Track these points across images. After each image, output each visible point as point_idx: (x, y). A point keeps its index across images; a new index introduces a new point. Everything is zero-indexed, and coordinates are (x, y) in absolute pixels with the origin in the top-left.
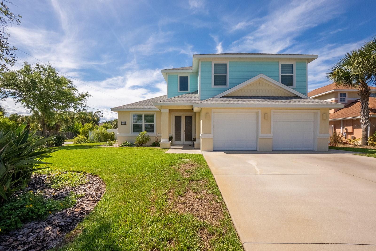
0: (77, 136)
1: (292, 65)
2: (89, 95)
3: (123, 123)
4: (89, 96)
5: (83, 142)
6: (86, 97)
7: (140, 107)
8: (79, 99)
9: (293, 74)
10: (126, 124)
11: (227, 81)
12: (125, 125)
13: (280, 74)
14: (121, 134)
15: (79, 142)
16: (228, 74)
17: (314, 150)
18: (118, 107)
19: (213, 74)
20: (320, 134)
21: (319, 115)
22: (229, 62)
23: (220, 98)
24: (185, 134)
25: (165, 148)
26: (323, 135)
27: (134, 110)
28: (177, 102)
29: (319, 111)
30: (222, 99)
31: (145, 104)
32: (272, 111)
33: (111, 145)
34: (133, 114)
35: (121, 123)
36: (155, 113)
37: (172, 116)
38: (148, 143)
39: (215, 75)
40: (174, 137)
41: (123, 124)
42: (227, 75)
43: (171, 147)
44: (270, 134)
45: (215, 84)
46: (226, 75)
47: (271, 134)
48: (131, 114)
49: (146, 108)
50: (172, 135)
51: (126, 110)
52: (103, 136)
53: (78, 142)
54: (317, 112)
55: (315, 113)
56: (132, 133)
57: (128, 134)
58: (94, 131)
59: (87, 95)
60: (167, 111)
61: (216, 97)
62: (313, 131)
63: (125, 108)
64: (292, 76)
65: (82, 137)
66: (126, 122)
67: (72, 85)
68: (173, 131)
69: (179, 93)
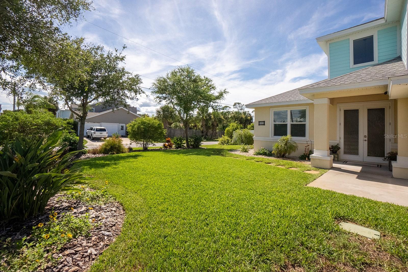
0: (222, 136)
3: (261, 123)
4: (227, 93)
5: (226, 143)
6: (224, 95)
7: (284, 100)
8: (218, 98)
12: (264, 126)
14: (259, 137)
15: (223, 143)
18: (254, 102)
24: (366, 142)
25: (319, 166)
28: (346, 83)
31: (293, 95)
33: (245, 151)
34: (274, 110)
36: (308, 107)
37: (338, 110)
38: (293, 154)
40: (342, 146)
41: (261, 125)
43: (335, 165)
48: (271, 112)
49: (292, 100)
50: (337, 142)
51: (265, 105)
52: (246, 137)
53: (221, 143)
56: (272, 137)
57: (266, 138)
58: (236, 132)
60: (326, 101)
63: (264, 102)
65: (226, 138)
66: (264, 122)
67: (212, 84)
68: (340, 135)
69: (353, 68)
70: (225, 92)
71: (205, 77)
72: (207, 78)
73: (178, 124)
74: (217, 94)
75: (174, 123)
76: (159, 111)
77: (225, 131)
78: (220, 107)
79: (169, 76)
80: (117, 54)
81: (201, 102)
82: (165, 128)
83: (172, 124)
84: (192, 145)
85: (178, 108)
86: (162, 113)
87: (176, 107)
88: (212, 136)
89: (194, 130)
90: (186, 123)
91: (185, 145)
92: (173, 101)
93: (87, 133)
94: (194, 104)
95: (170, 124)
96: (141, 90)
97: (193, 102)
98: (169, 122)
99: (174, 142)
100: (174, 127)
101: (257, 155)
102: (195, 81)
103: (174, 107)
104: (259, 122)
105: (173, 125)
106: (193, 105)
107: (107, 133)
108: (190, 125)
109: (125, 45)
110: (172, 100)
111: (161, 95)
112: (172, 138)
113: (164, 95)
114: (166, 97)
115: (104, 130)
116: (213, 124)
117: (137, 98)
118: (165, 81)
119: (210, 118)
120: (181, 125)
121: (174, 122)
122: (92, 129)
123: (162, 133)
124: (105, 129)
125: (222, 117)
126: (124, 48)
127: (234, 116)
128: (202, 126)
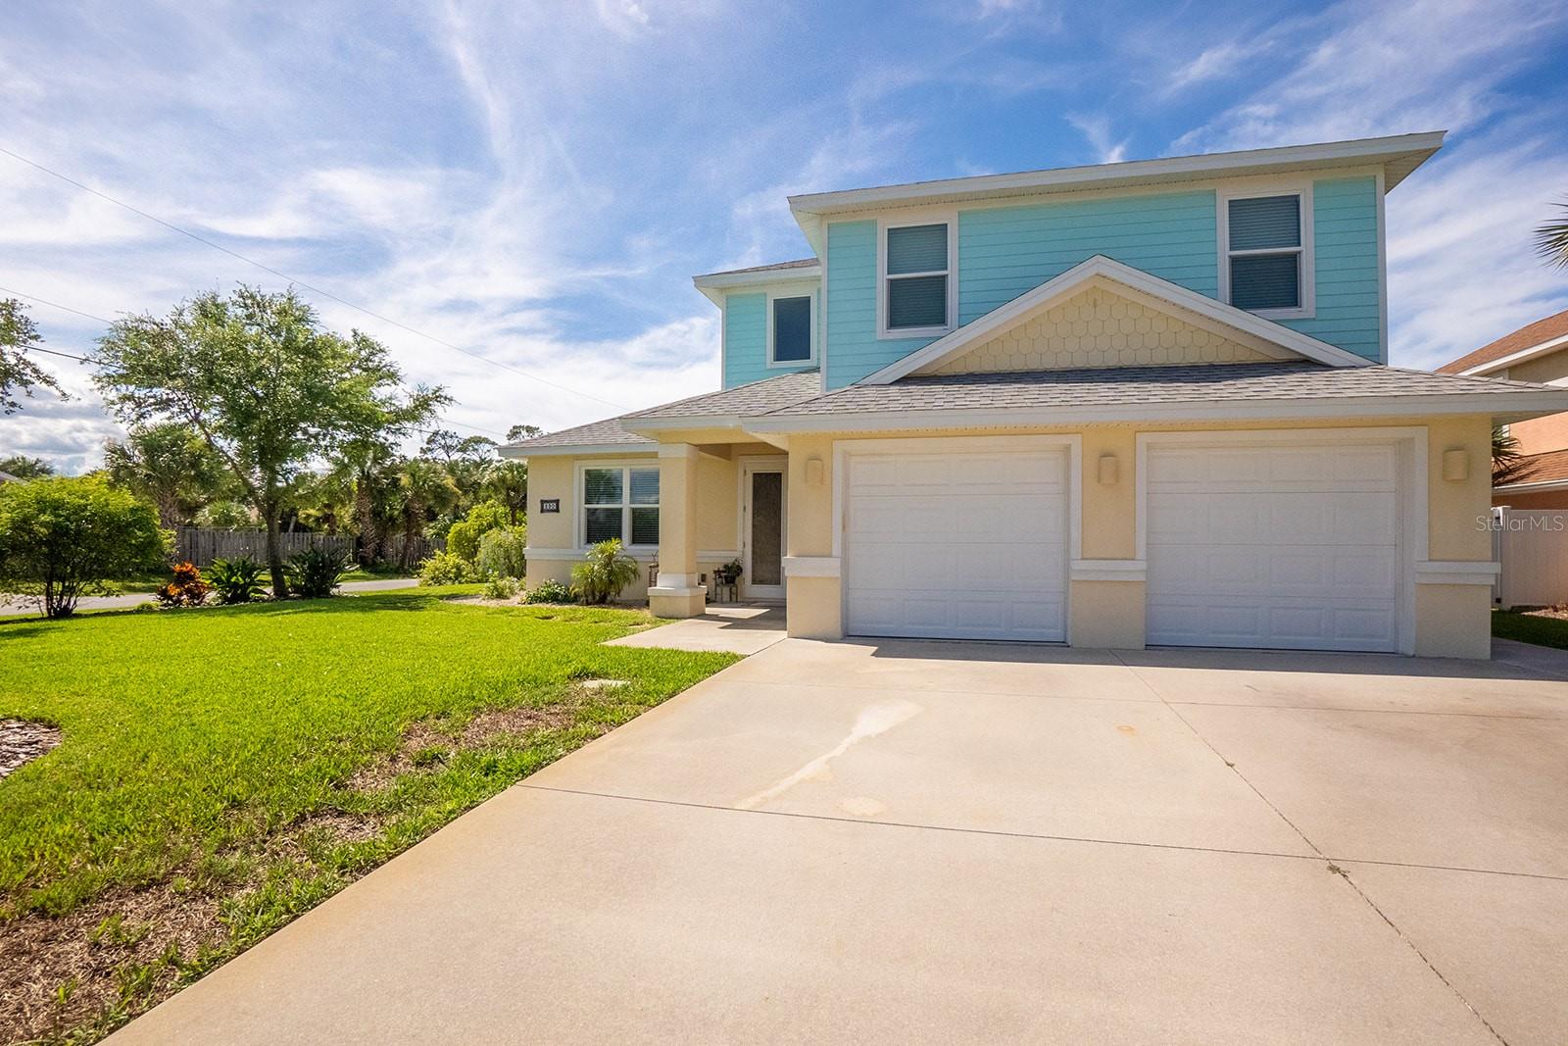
0: (435, 554)
1: (1294, 201)
2: (446, 398)
3: (547, 506)
4: (447, 402)
5: (450, 579)
6: (436, 407)
8: (409, 415)
9: (1299, 244)
10: (557, 511)
11: (949, 304)
12: (555, 514)
13: (1224, 252)
14: (540, 551)
15: (436, 579)
16: (952, 273)
17: (1400, 650)
19: (882, 277)
20: (1430, 563)
21: (1421, 452)
22: (960, 214)
23: (891, 384)
25: (670, 614)
26: (1454, 567)
27: (589, 451)
29: (1421, 435)
30: (894, 389)
32: (1143, 439)
34: (587, 468)
35: (539, 505)
38: (627, 593)
39: (891, 282)
41: (548, 511)
42: (949, 277)
44: (1133, 559)
45: (893, 323)
46: (944, 277)
47: (1137, 557)
48: (577, 468)
50: (738, 554)
51: (558, 452)
53: (432, 579)
54: (1411, 440)
55: (1404, 446)
56: (579, 547)
57: (562, 551)
58: (489, 537)
59: (437, 397)
61: (867, 381)
62: (1396, 545)
63: (555, 442)
64: (1294, 258)
65: (452, 559)
66: (557, 501)
67: (384, 363)
68: (744, 537)
69: (772, 369)
70: (437, 398)
71: (355, 334)
72: (364, 340)
73: (235, 509)
74: (406, 403)
75: (208, 508)
76: (122, 450)
77: (449, 537)
78: (449, 442)
79: (188, 318)
81: (337, 427)
82: (164, 526)
83: (199, 506)
84: (297, 589)
85: (229, 446)
86: (139, 458)
87: (221, 442)
88: (404, 556)
89: (322, 536)
90: (272, 504)
91: (269, 590)
92: (204, 416)
94: (305, 432)
95: (191, 509)
96: (35, 371)
97: (303, 425)
98: (182, 502)
99: (215, 581)
100: (215, 522)
101: (530, 603)
102: (311, 351)
103: (209, 440)
104: (542, 502)
105: (205, 516)
106: (300, 435)
108: (302, 514)
110: (197, 415)
111: (141, 393)
112: (206, 563)
113: (161, 392)
114: (172, 400)
116: (406, 511)
117: (9, 399)
118: (160, 337)
119: (395, 482)
120: (253, 514)
121: (210, 500)
123: (152, 543)
125: (450, 482)
127: (503, 480)
128: (355, 519)
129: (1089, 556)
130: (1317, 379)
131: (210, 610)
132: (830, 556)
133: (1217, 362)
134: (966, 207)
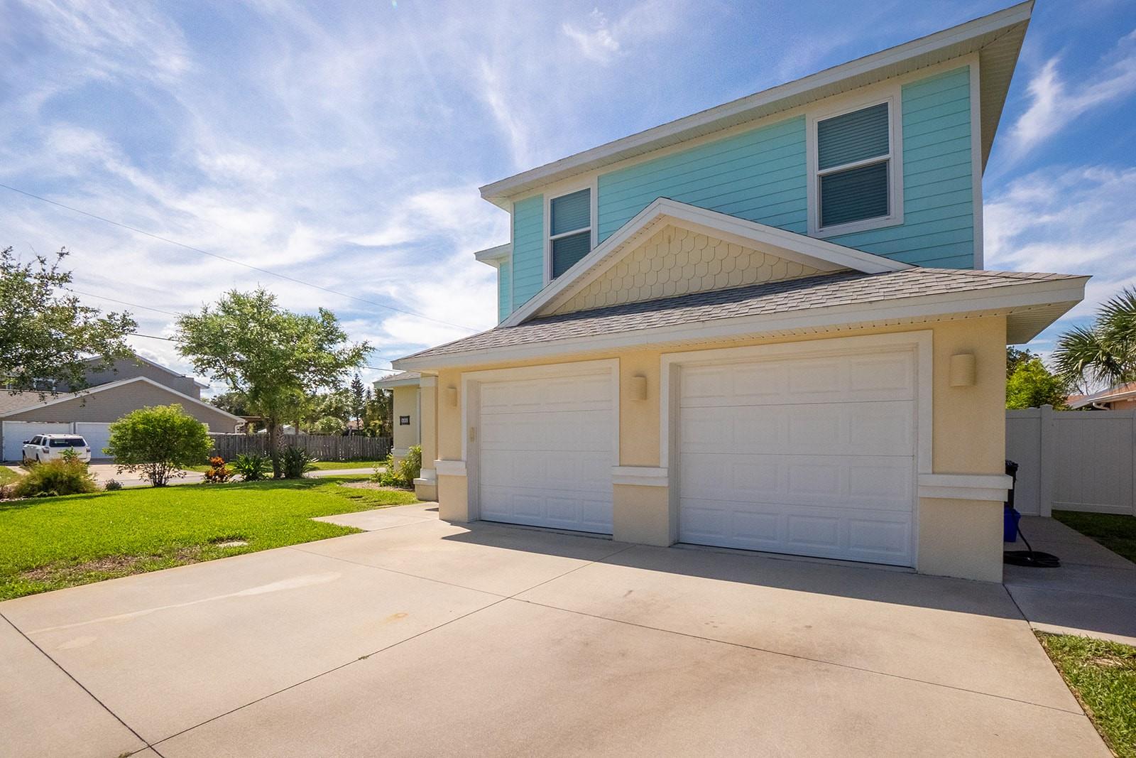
1: (884, 110)
2: (371, 348)
3: (405, 421)
4: (372, 351)
9: (887, 152)
10: (409, 423)
12: (407, 425)
13: (813, 172)
14: (400, 451)
16: (593, 227)
19: (547, 238)
20: (934, 476)
21: (925, 358)
22: (599, 179)
23: (518, 325)
26: (959, 480)
29: (925, 338)
30: (512, 330)
32: (667, 360)
35: (400, 417)
39: (552, 241)
41: (404, 424)
42: (592, 231)
44: (657, 466)
46: (588, 233)
47: (661, 463)
54: (917, 346)
61: (503, 325)
62: (913, 457)
64: (885, 166)
66: (409, 417)
74: (347, 354)
80: (44, 270)
93: (24, 452)
107: (88, 451)
109: (64, 248)
110: (226, 370)
115: (79, 443)
122: (37, 441)
124: (81, 440)
126: (62, 255)
129: (626, 464)
130: (849, 289)
131: (234, 485)
132: (460, 460)
133: (773, 280)
134: (601, 172)
